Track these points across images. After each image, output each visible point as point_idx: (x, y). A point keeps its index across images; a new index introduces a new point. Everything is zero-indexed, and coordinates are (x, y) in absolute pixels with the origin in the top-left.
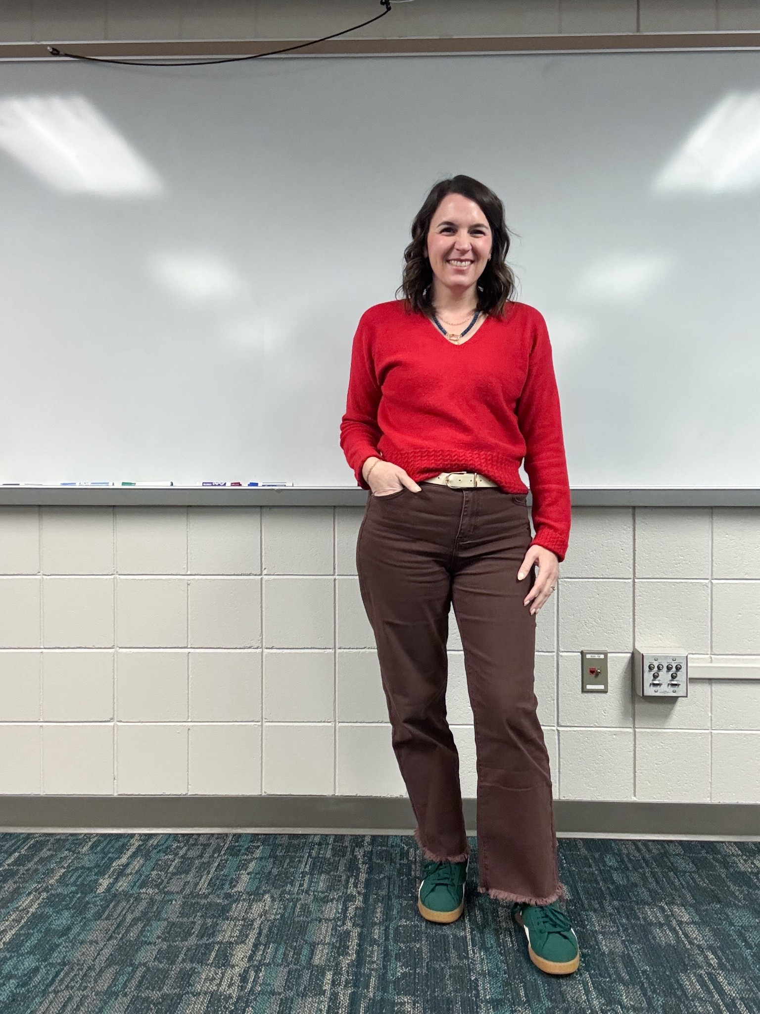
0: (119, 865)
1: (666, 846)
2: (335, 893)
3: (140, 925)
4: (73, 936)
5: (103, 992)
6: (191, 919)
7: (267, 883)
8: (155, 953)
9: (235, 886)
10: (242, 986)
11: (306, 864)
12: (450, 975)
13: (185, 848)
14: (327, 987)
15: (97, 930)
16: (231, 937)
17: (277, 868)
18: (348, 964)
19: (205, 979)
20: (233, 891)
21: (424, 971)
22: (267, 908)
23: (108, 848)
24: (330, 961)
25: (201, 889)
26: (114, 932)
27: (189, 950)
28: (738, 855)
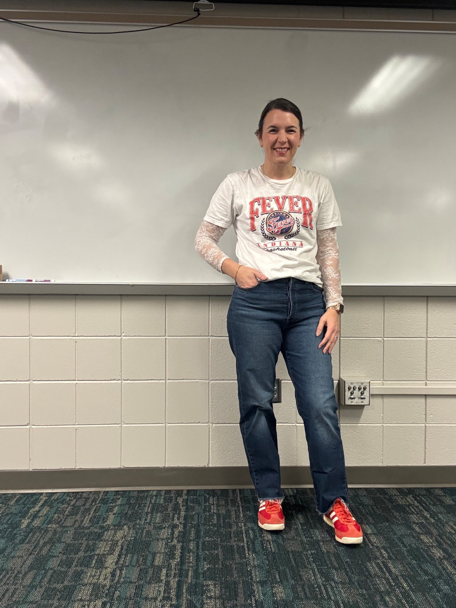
0: (34, 512)
1: (357, 491)
2: (166, 524)
3: (48, 546)
4: (7, 553)
5: (27, 586)
6: (80, 542)
7: (125, 519)
8: (58, 562)
9: (105, 521)
10: (112, 579)
11: (148, 508)
12: (235, 568)
13: (75, 500)
14: (163, 578)
15: (22, 550)
16: (104, 551)
17: (131, 511)
18: (176, 564)
19: (90, 576)
20: (104, 524)
21: (220, 566)
22: (126, 534)
23: (26, 502)
24: (164, 563)
25: (85, 524)
26: (32, 550)
27: (79, 559)
28: (398, 495)
